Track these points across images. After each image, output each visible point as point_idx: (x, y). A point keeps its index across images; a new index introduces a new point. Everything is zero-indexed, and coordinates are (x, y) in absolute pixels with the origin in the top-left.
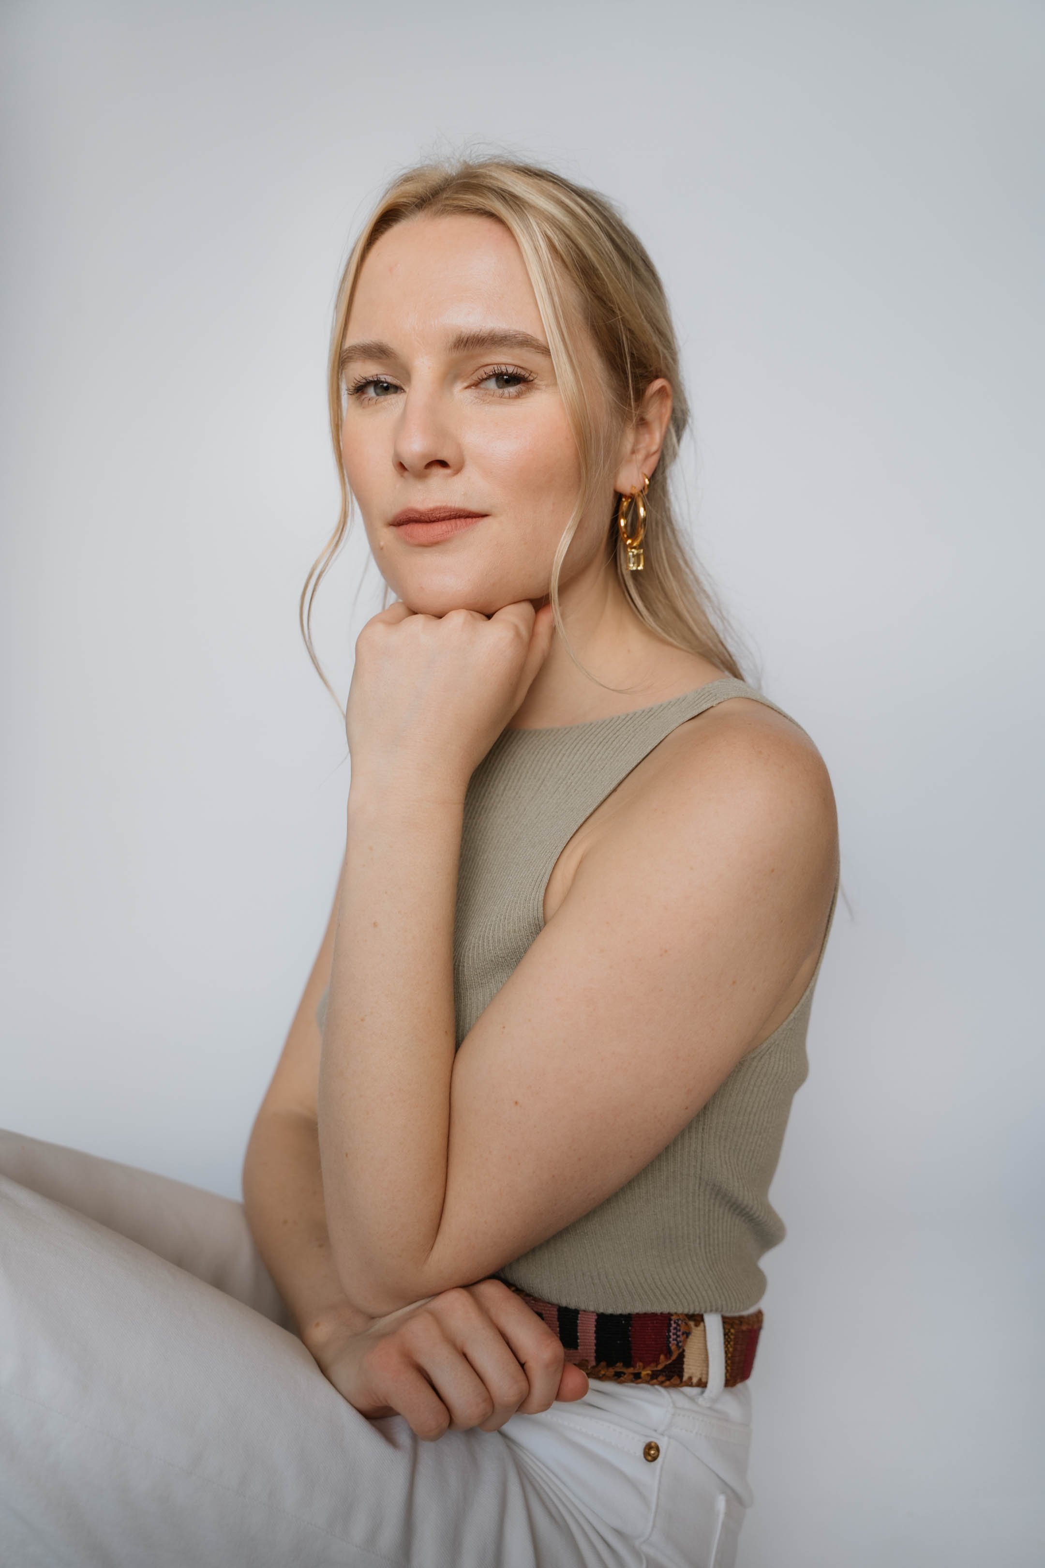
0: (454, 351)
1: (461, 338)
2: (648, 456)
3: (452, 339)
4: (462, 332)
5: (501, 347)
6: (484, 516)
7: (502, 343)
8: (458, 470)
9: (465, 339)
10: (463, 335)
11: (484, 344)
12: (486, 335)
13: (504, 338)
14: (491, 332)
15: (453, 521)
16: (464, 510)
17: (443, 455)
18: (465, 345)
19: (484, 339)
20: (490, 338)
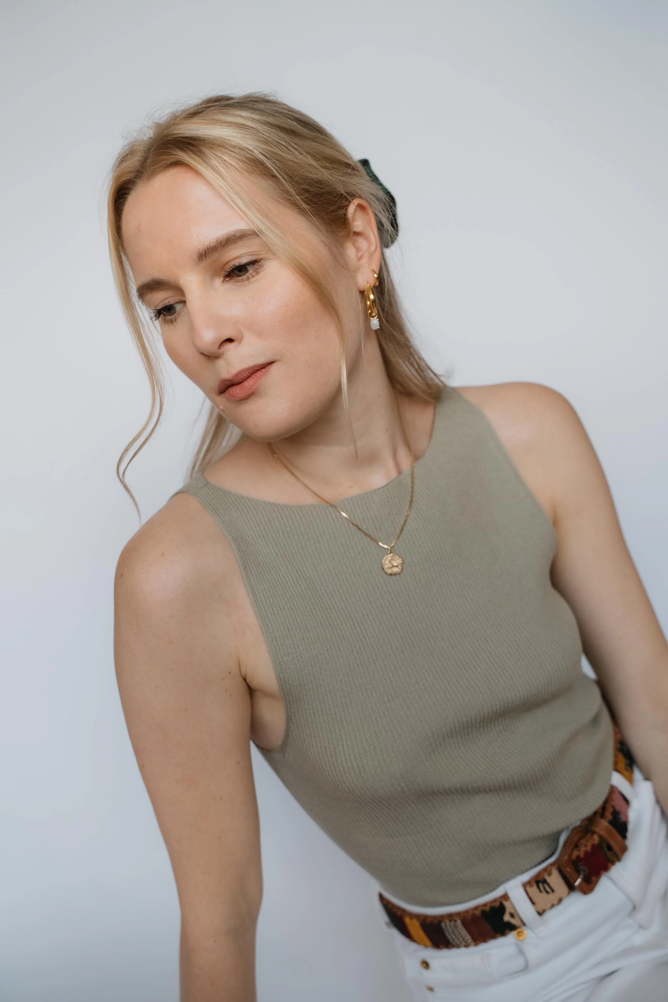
0: (201, 263)
1: (201, 254)
2: (371, 256)
3: (195, 256)
4: (199, 250)
5: (229, 246)
6: (272, 363)
7: (228, 243)
8: (241, 339)
9: (204, 253)
10: (201, 251)
11: (217, 250)
12: (215, 244)
13: (228, 240)
14: (217, 241)
15: (254, 376)
16: (256, 366)
17: (226, 336)
18: (205, 256)
19: (215, 246)
20: (219, 244)
